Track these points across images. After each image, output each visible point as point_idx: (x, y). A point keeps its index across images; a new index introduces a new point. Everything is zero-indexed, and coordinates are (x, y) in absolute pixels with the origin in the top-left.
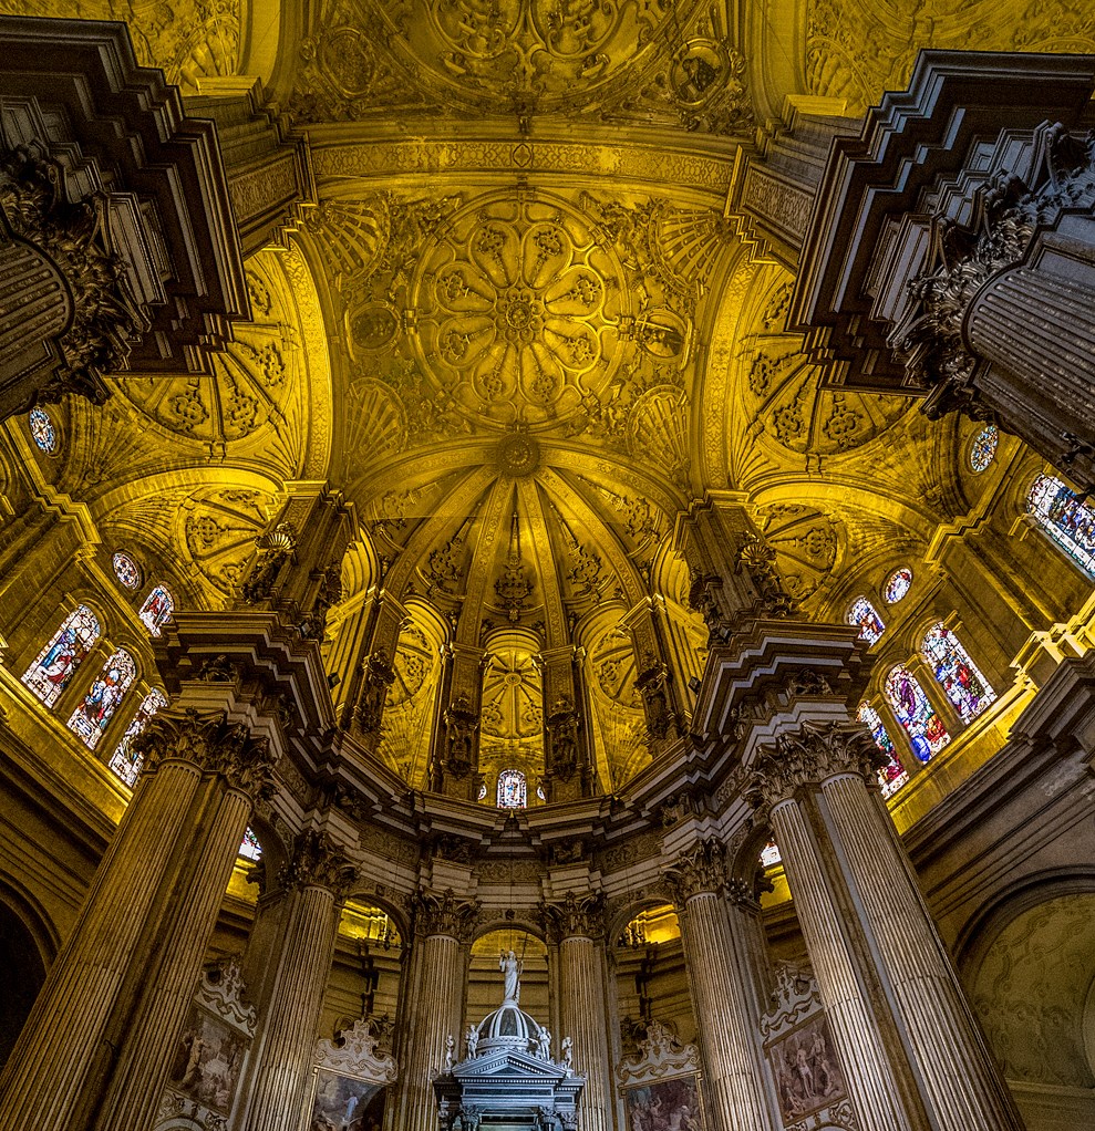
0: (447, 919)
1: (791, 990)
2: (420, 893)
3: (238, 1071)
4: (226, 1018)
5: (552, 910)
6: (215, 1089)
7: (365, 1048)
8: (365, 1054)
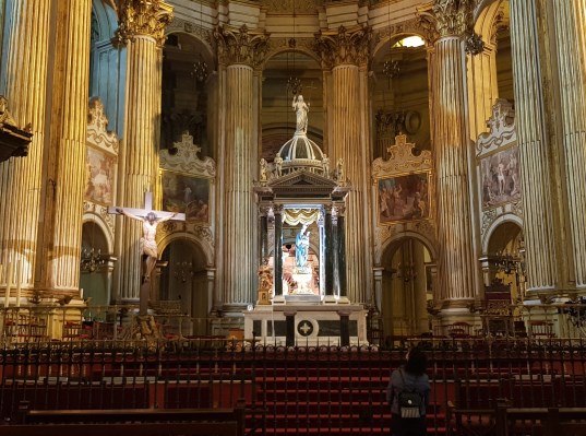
0: (243, 50)
1: (501, 122)
2: (221, 30)
3: (113, 178)
4: (100, 145)
5: (327, 41)
6: (102, 194)
7: (191, 154)
8: (193, 157)
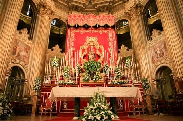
1: (156, 35)
3: (29, 54)
4: (25, 42)
6: (24, 58)
8: (59, 52)
